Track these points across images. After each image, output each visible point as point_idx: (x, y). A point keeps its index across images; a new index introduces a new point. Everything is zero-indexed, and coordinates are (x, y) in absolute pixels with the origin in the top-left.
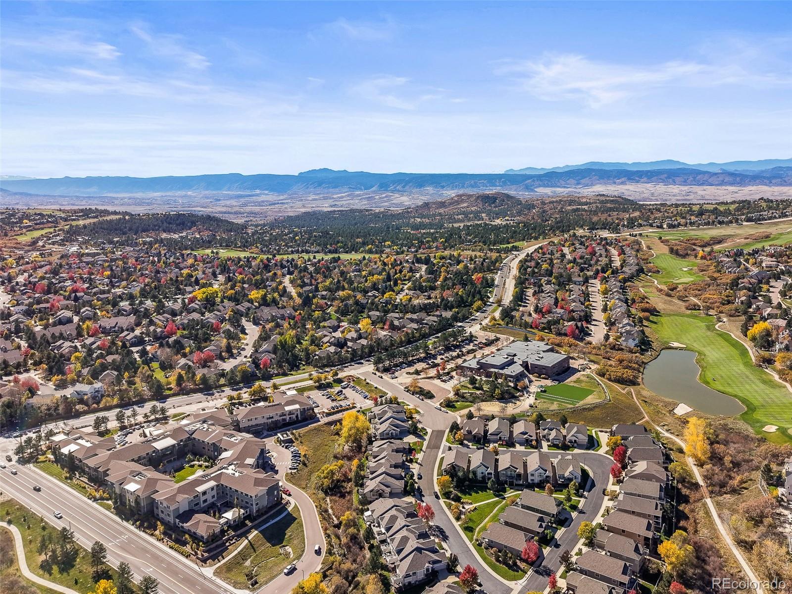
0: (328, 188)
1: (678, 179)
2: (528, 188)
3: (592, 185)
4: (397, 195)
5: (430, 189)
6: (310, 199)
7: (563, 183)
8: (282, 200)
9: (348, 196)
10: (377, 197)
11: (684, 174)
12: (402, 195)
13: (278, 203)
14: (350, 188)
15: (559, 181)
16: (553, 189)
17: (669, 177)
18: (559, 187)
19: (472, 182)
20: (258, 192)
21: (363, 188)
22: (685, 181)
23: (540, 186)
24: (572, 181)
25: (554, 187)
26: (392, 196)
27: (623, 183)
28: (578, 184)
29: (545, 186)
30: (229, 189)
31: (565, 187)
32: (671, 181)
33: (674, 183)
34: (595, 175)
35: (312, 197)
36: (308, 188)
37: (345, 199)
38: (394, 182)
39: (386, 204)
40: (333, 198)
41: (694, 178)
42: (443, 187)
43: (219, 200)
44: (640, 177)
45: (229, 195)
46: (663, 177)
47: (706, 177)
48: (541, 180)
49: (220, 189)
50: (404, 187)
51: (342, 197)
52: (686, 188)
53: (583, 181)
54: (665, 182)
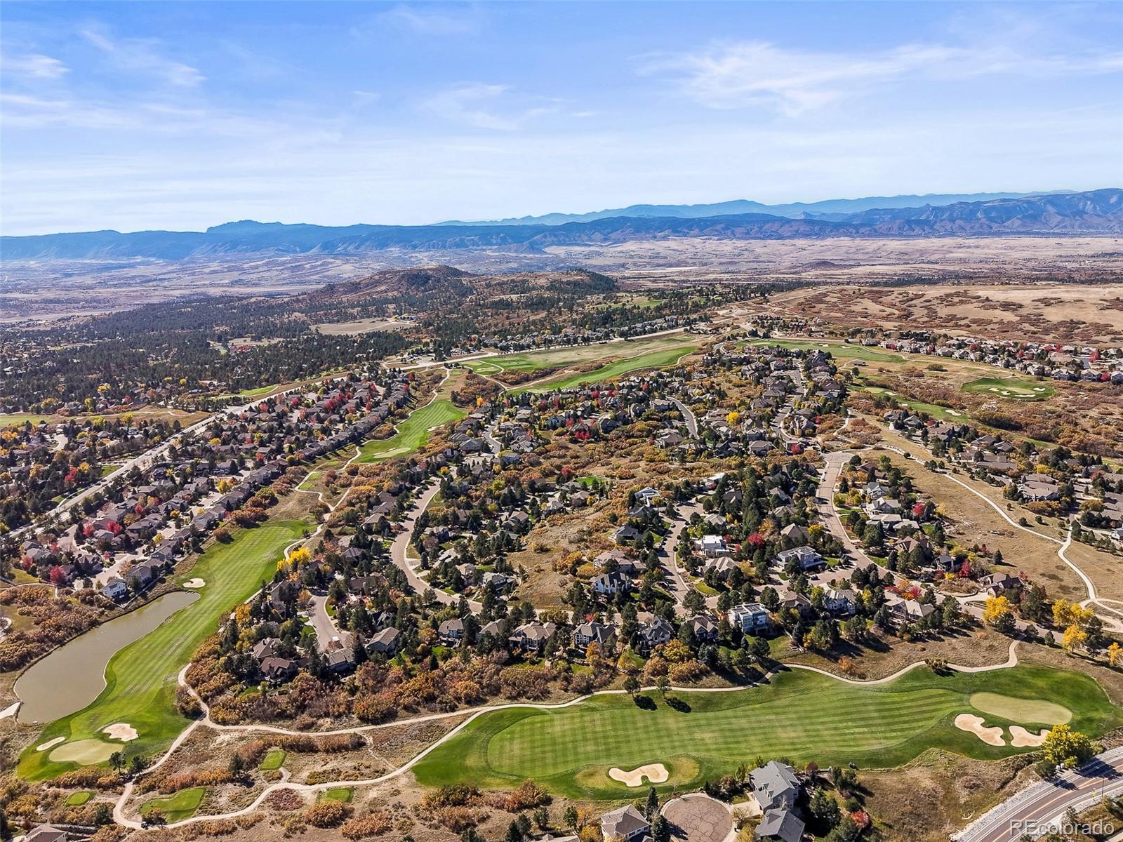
0: (246, 250)
1: (739, 231)
2: (534, 248)
3: (625, 241)
4: (338, 262)
5: (395, 251)
6: (207, 270)
7: (586, 238)
8: (164, 274)
9: (267, 264)
10: (308, 266)
11: (748, 222)
12: (347, 262)
13: (155, 280)
14: (278, 250)
15: (580, 236)
16: (570, 248)
17: (726, 228)
18: (578, 245)
19: (458, 239)
20: (139, 259)
21: (298, 250)
22: (748, 233)
23: (553, 244)
24: (598, 236)
25: (572, 245)
26: (331, 263)
27: (665, 238)
28: (606, 240)
29: (559, 244)
30: (95, 257)
31: (586, 245)
32: (729, 232)
33: (733, 236)
34: (630, 227)
35: (215, 266)
36: (215, 251)
37: (261, 269)
38: (344, 241)
39: (314, 277)
40: (243, 269)
41: (760, 228)
42: (415, 247)
43: (70, 275)
44: (690, 228)
45: (91, 265)
46: (719, 227)
47: (776, 226)
48: (555, 236)
49: (82, 256)
50: (357, 248)
51: (256, 267)
52: (741, 244)
53: (613, 236)
54: (721, 235)
